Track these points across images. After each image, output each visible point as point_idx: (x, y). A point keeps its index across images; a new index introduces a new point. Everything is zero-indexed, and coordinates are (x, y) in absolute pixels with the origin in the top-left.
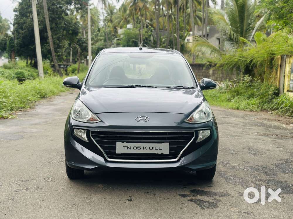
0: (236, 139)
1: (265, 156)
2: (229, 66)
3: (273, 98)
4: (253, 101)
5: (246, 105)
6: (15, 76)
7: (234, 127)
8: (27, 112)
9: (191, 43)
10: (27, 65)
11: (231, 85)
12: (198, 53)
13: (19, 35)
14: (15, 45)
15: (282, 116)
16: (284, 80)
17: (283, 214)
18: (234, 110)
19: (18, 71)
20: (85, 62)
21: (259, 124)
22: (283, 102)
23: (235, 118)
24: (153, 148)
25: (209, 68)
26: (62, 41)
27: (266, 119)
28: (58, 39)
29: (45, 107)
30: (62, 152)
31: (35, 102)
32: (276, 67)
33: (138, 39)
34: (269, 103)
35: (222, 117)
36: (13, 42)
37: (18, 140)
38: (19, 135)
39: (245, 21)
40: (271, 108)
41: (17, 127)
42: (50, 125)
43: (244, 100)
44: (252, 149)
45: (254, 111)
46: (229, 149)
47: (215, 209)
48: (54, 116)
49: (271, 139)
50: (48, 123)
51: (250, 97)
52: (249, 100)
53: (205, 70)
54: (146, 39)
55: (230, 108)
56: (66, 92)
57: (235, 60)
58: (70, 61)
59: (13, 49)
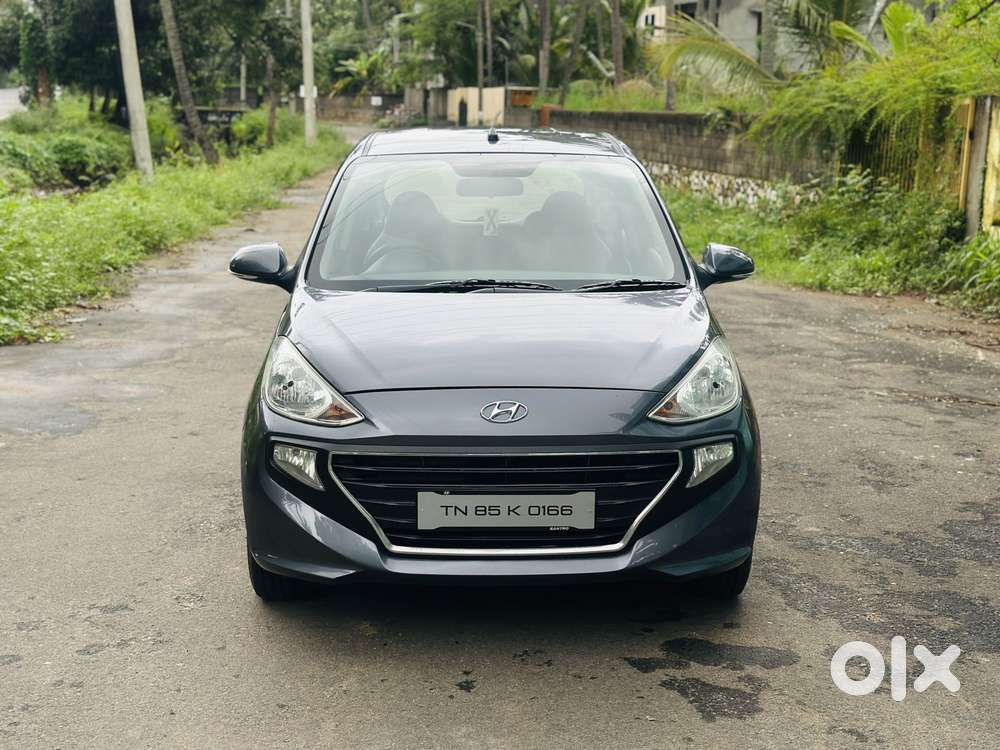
0: (815, 420)
1: (914, 491)
2: (793, 129)
3: (944, 248)
4: (874, 258)
5: (851, 274)
6: (54, 157)
7: (808, 365)
8: (102, 313)
9: (659, 28)
10: (93, 114)
11: (797, 194)
12: (684, 67)
13: (63, 10)
14: (47, 45)
15: (974, 313)
16: (984, 184)
17: (976, 736)
18: (810, 293)
19: (64, 140)
20: (293, 104)
21: (893, 352)
22: (978, 265)
23: (813, 328)
24: (542, 510)
25: (722, 131)
26: (212, 28)
27: (918, 328)
28: (198, 22)
29: (163, 289)
30: (229, 485)
31: (126, 269)
32: (956, 139)
33: (474, 22)
34: (928, 264)
35: (769, 325)
36: (40, 34)
37: (79, 432)
38: (84, 412)
40: (936, 281)
41: (73, 379)
42: (184, 369)
43: (845, 252)
44: (873, 462)
45: (879, 294)
46: (794, 462)
47: (749, 720)
48: (196, 327)
49: (938, 417)
50: (178, 357)
51: (865, 242)
52: (860, 254)
53: (707, 136)
54: (505, 16)
55: (796, 284)
56: (231, 225)
57: (815, 110)
58: (239, 96)
59: (42, 59)
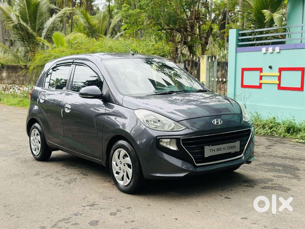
24: (230, 147)
39: (37, 21)
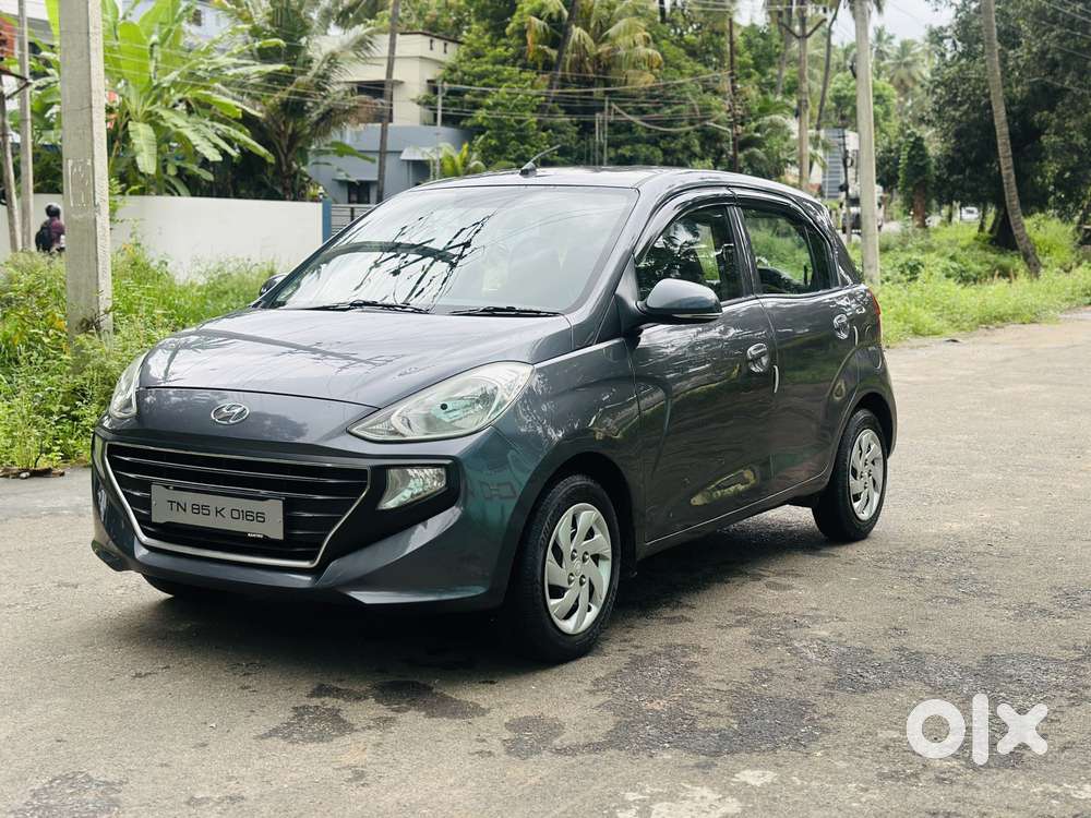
10: (982, 235)
14: (930, 164)
24: (241, 514)
36: (921, 152)
59: (921, 178)
